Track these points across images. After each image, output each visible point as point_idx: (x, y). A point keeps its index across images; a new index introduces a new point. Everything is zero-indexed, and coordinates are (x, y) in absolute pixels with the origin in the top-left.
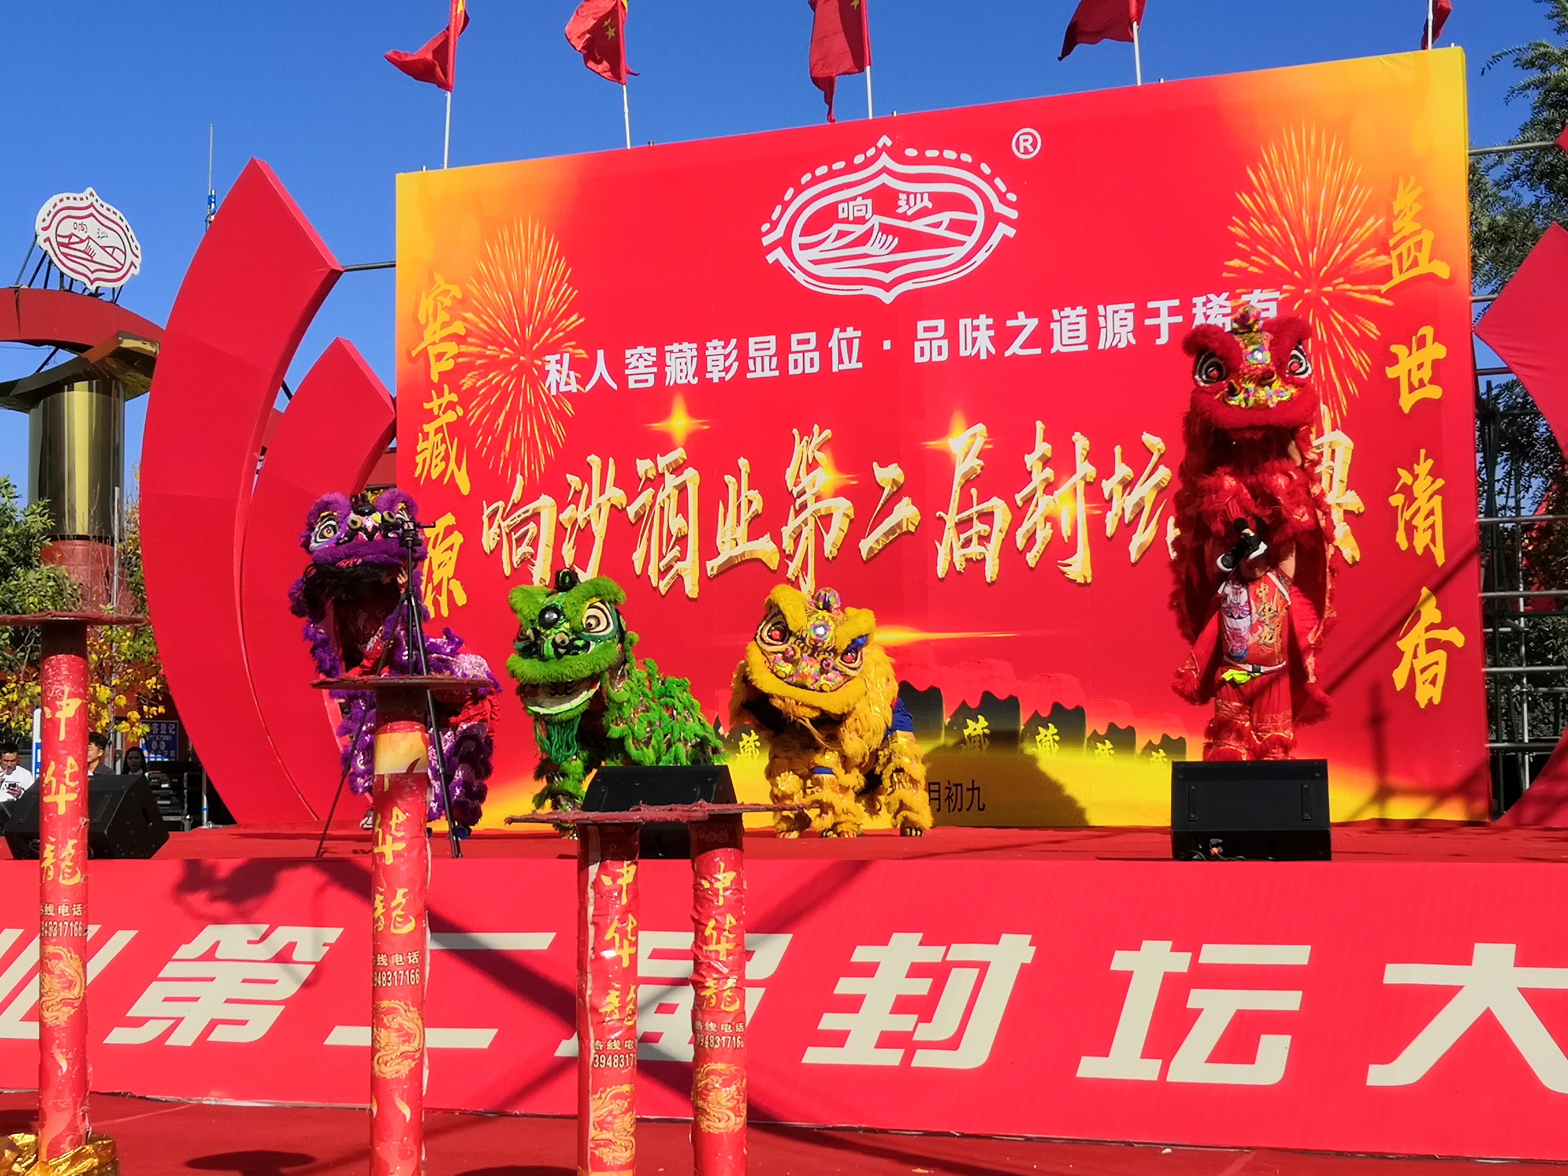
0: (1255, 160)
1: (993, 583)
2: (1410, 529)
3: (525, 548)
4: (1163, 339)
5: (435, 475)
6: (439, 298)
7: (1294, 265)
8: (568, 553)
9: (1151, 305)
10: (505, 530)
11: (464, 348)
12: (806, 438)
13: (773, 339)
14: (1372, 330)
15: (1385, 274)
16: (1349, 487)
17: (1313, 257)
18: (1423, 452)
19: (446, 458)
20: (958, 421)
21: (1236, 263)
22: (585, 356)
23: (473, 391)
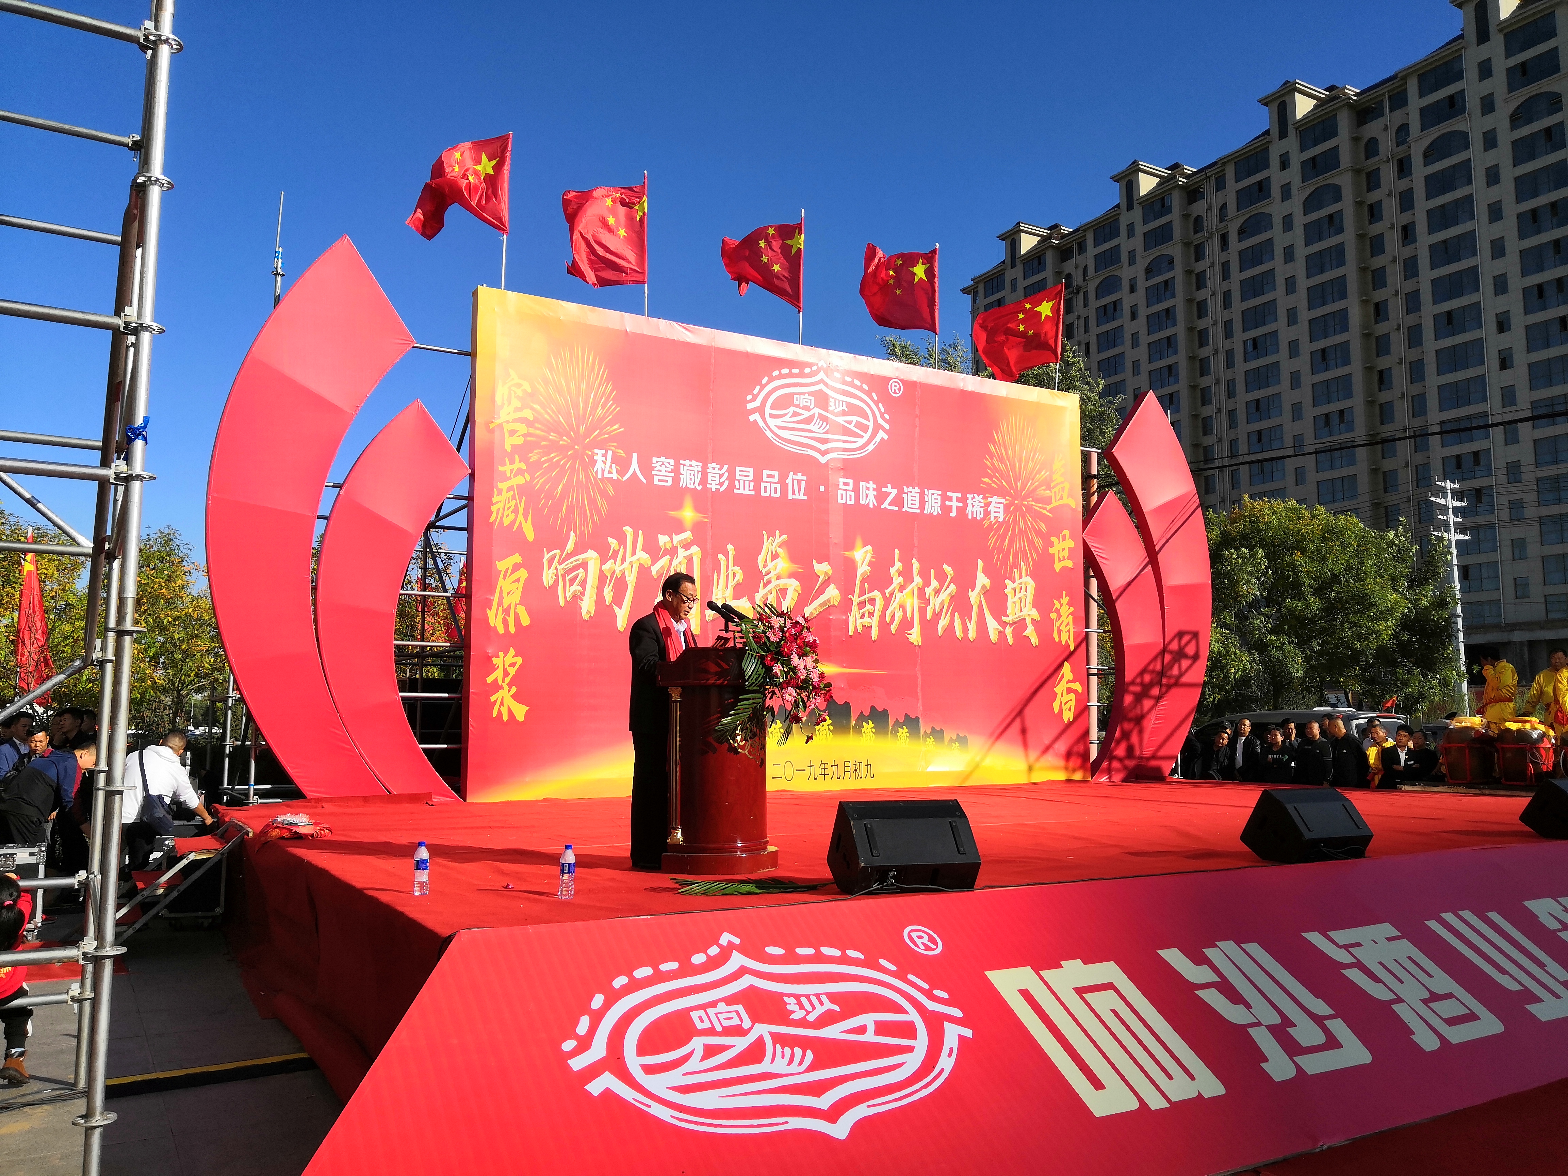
0: (997, 428)
1: (875, 641)
2: (1060, 631)
3: (576, 587)
4: (953, 514)
5: (506, 522)
6: (513, 388)
7: (1011, 488)
8: (608, 594)
9: (949, 494)
10: (561, 572)
11: (532, 430)
12: (771, 538)
13: (751, 470)
14: (1044, 528)
15: (1048, 500)
16: (1033, 607)
17: (1019, 485)
18: (1064, 592)
19: (516, 511)
20: (859, 542)
21: (986, 480)
22: (624, 455)
23: (538, 465)
